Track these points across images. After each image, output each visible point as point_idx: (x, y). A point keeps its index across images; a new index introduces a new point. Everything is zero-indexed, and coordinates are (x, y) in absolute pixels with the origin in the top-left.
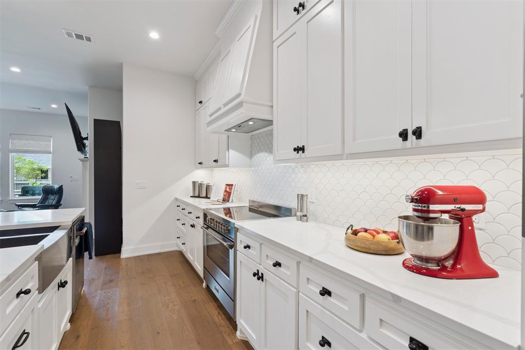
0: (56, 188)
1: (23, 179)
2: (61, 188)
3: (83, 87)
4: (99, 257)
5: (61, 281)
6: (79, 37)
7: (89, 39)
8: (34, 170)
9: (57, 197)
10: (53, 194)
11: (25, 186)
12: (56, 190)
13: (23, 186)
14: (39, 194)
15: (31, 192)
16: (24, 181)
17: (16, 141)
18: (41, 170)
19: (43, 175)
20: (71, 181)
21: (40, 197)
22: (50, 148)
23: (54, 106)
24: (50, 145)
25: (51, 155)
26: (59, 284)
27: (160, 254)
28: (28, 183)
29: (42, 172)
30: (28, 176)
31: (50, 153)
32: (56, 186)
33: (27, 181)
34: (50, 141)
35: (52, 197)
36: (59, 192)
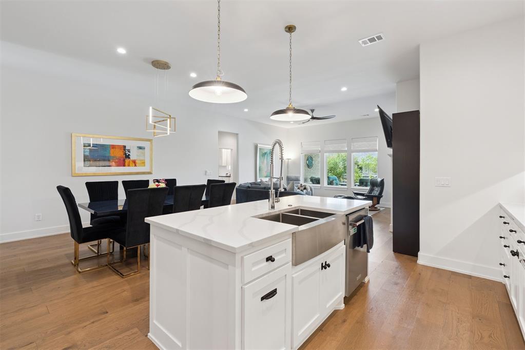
2: (382, 181)
3: (392, 85)
4: (397, 254)
5: (326, 262)
6: (372, 40)
7: (380, 38)
9: (380, 189)
10: (377, 187)
12: (378, 183)
14: (366, 186)
15: (365, 183)
17: (355, 144)
22: (377, 146)
23: (377, 110)
24: (377, 144)
25: (377, 152)
26: (322, 264)
27: (470, 277)
28: (368, 177)
32: (379, 180)
34: (376, 141)
35: (376, 189)
36: (381, 184)
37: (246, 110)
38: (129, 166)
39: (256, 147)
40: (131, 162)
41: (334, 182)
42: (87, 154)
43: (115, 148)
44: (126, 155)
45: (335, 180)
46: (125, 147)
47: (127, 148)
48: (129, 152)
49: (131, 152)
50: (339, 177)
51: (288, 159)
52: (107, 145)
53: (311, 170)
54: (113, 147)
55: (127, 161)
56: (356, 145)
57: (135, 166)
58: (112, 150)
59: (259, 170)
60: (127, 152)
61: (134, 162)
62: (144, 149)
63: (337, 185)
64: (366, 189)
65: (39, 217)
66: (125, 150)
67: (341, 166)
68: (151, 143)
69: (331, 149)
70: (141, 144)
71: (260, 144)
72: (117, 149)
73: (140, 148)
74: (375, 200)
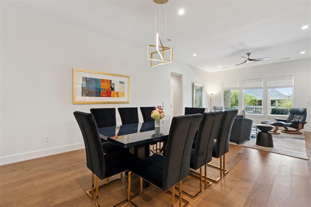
0: (301, 110)
9: (302, 117)
12: (301, 112)
21: (288, 116)
22: (292, 83)
23: (303, 53)
24: (292, 81)
31: (292, 86)
34: (292, 79)
35: (298, 117)
36: (304, 113)
37: (195, 55)
38: (114, 96)
39: (193, 85)
40: (115, 93)
42: (84, 86)
43: (104, 82)
44: (112, 88)
46: (111, 81)
47: (112, 83)
48: (114, 85)
49: (115, 85)
51: (212, 94)
52: (99, 79)
54: (103, 81)
55: (112, 92)
56: (272, 83)
57: (118, 97)
58: (102, 83)
59: (195, 102)
60: (112, 86)
61: (117, 93)
62: (124, 83)
65: (48, 138)
66: (111, 83)
68: (129, 79)
69: (249, 86)
70: (122, 79)
71: (196, 83)
72: (105, 83)
73: (121, 82)
74: (300, 125)
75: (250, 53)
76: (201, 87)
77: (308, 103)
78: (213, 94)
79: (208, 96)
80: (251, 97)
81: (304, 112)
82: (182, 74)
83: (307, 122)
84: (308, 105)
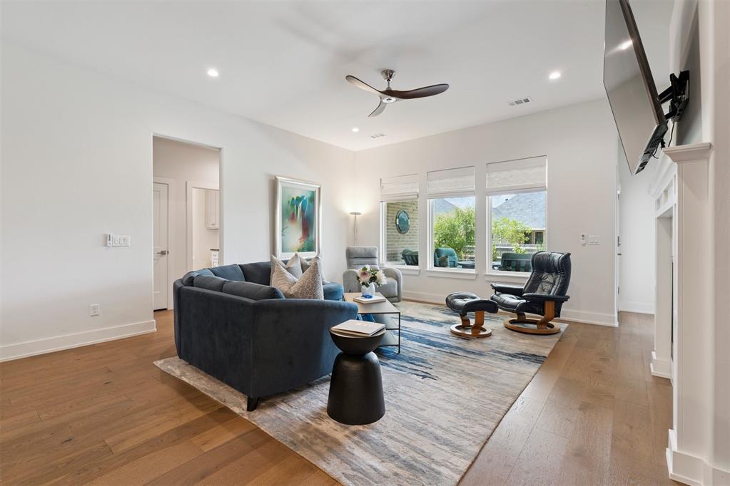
0: (556, 259)
1: (507, 243)
2: (566, 260)
8: (517, 232)
9: (558, 280)
10: (550, 272)
11: (507, 252)
12: (556, 264)
13: (504, 252)
14: (526, 270)
15: (516, 265)
16: (508, 245)
17: (493, 176)
18: (525, 233)
19: (527, 239)
20: (584, 245)
22: (545, 180)
23: (555, 75)
24: (545, 173)
25: (545, 193)
29: (526, 235)
30: (511, 239)
31: (542, 188)
32: (557, 256)
33: (511, 246)
34: (543, 166)
35: (550, 279)
36: (563, 268)
37: (213, 73)
39: (274, 184)
41: (448, 260)
45: (452, 255)
50: (458, 251)
51: (355, 214)
53: (406, 237)
56: (496, 178)
63: (454, 265)
64: (522, 278)
67: (461, 231)
71: (283, 176)
74: (549, 307)
75: (392, 72)
76: (313, 193)
77: (583, 236)
78: (359, 214)
79: (346, 219)
80: (516, 225)
81: (562, 263)
82: (220, 147)
83: (569, 297)
84: (584, 242)
